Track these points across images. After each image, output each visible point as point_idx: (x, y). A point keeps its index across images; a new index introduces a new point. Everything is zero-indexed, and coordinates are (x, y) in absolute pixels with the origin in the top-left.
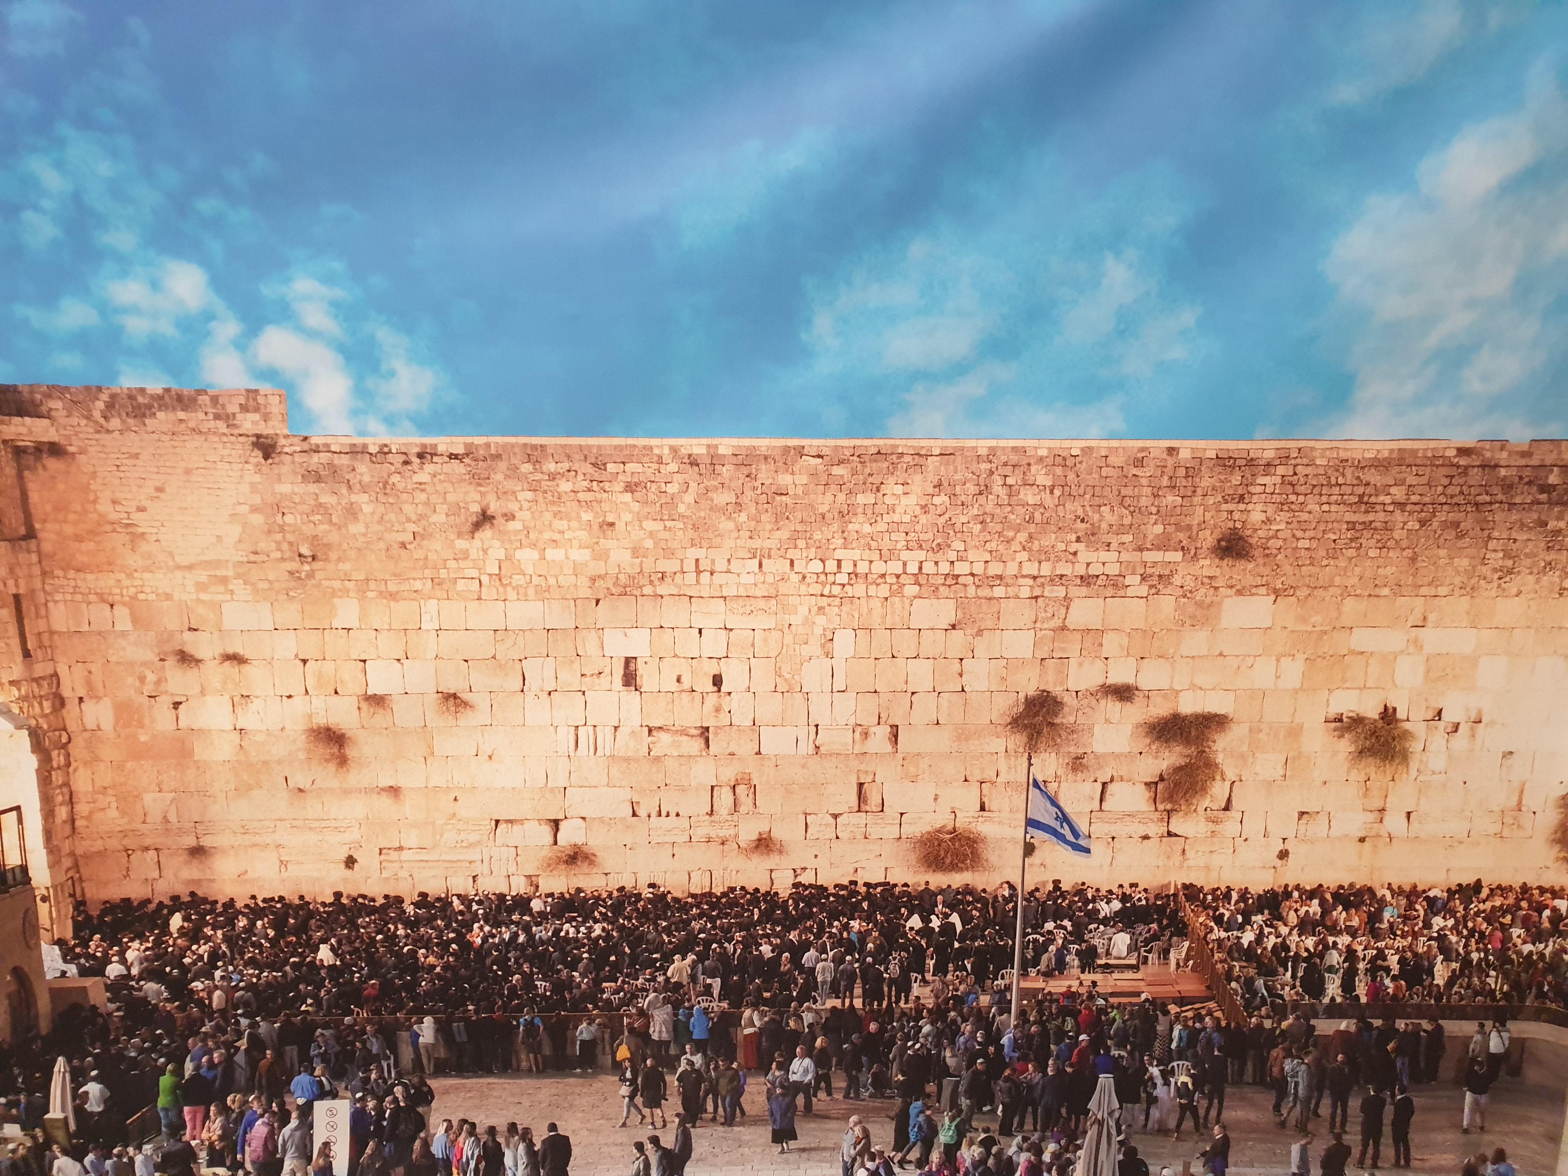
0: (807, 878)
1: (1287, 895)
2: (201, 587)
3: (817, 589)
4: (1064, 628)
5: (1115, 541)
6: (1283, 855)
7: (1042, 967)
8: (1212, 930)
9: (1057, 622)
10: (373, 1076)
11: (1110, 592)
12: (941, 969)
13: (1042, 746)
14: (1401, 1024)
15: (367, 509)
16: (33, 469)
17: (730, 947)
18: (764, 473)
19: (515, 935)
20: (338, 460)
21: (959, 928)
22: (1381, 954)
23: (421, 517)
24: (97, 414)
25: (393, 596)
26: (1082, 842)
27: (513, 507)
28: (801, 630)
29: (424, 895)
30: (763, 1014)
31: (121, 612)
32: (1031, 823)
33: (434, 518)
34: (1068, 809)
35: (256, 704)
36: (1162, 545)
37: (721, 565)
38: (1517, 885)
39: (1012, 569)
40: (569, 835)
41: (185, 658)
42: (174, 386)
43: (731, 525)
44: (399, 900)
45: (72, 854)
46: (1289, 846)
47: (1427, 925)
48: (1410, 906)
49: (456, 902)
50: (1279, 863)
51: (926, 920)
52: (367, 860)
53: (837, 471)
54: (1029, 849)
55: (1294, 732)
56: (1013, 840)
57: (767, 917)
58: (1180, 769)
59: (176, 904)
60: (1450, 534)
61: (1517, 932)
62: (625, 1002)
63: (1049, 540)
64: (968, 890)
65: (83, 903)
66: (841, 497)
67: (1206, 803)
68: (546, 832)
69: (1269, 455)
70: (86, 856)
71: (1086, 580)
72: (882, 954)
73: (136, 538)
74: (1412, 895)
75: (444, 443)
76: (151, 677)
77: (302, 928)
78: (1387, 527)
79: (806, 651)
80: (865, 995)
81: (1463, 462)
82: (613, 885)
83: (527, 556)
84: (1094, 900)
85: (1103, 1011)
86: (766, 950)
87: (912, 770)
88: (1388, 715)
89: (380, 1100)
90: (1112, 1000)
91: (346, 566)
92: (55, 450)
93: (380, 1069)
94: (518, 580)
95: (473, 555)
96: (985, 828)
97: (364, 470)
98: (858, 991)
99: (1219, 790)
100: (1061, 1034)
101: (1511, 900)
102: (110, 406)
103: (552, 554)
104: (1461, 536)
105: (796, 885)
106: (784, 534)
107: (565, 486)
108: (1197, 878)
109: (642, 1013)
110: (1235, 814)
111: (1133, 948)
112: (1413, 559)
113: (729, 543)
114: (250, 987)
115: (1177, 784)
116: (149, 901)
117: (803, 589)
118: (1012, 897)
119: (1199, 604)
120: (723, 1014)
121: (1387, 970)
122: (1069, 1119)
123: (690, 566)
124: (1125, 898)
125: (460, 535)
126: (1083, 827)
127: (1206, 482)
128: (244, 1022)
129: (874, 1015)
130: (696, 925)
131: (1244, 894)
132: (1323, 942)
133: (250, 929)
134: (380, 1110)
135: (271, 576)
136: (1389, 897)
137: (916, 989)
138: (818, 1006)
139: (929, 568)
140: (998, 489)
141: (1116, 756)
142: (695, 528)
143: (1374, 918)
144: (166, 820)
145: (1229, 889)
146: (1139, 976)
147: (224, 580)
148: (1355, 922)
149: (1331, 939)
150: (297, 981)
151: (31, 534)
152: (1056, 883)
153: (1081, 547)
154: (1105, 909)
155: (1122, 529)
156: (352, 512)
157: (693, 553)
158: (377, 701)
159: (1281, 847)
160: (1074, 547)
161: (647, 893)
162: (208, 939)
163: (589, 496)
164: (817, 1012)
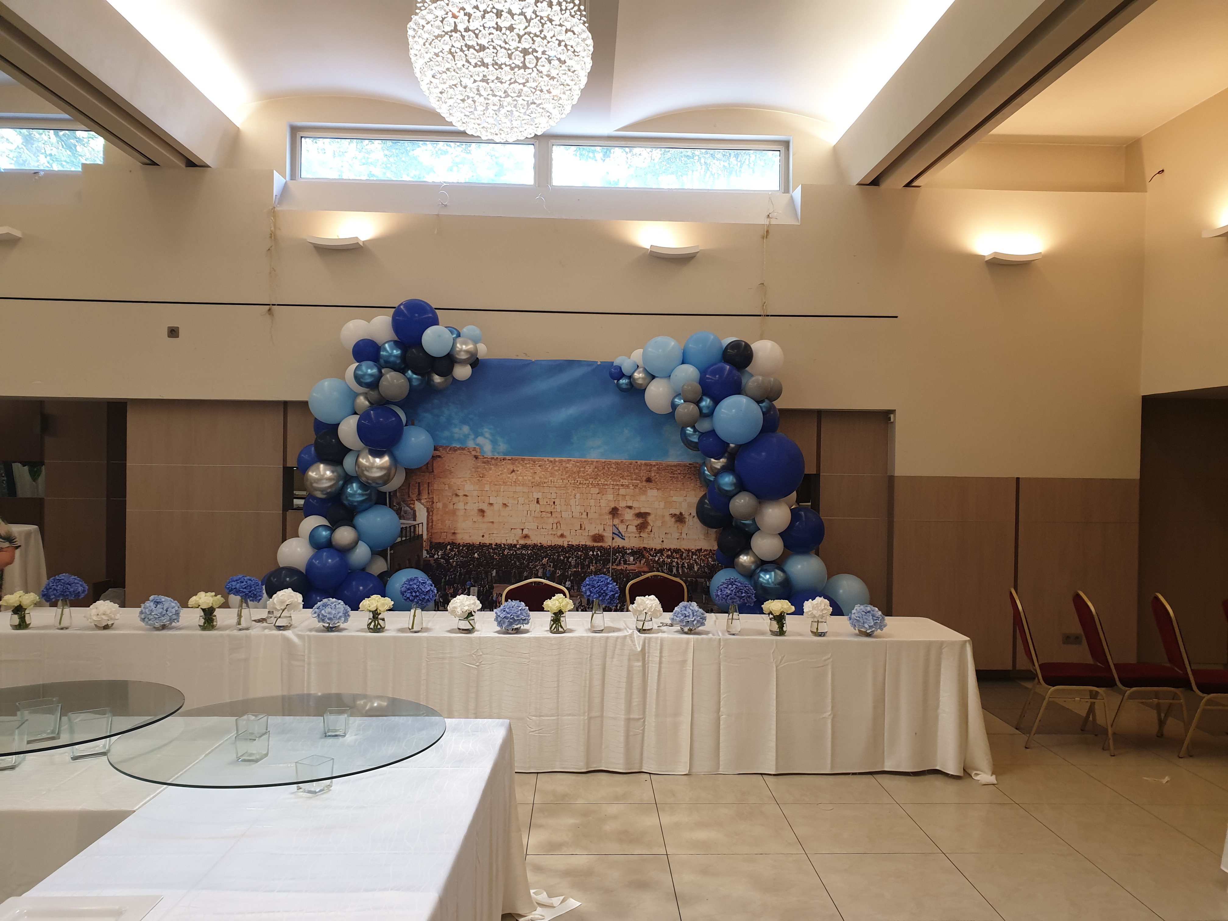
0: (570, 543)
1: (664, 550)
2: (462, 482)
3: (573, 486)
4: (618, 494)
5: (627, 478)
6: (663, 541)
7: (616, 563)
8: (649, 557)
9: (617, 493)
10: (483, 583)
11: (626, 488)
12: (596, 563)
13: (615, 518)
14: (689, 579)
15: (493, 468)
16: (435, 460)
17: (555, 557)
18: (564, 464)
19: (513, 553)
20: (489, 460)
21: (600, 554)
22: (683, 563)
23: (502, 470)
24: (448, 451)
25: (496, 485)
26: (623, 538)
27: (518, 469)
28: (570, 493)
29: (496, 543)
30: (561, 572)
31: (447, 486)
32: (613, 533)
33: (505, 471)
34: (621, 531)
35: (468, 504)
36: (636, 480)
37: (556, 481)
38: (709, 549)
39: (609, 483)
40: (525, 532)
41: (457, 495)
42: (462, 446)
43: (557, 473)
44: (492, 544)
45: (431, 532)
46: (663, 540)
47: (692, 557)
48: (688, 553)
49: (502, 545)
50: (662, 543)
51: (593, 553)
52: (486, 536)
53: (577, 464)
54: (613, 539)
55: (663, 516)
56: (610, 536)
57: (562, 551)
58: (641, 523)
59: (449, 544)
60: (690, 479)
61: (710, 559)
62: (533, 568)
63: (615, 478)
64: (601, 546)
65: (432, 542)
66: (578, 469)
67: (647, 530)
68: (521, 531)
69: (654, 464)
70: (434, 533)
71: (622, 485)
72: (584, 560)
73: (451, 472)
74: (689, 551)
75: (507, 457)
76: (450, 498)
77: (472, 550)
78: (677, 478)
79: (571, 497)
80: (581, 568)
81: (690, 466)
82: (533, 543)
83: (520, 478)
84: (626, 550)
85: (628, 573)
86: (562, 557)
87: (591, 522)
88: (681, 514)
89: (484, 588)
90: (630, 571)
91: (488, 479)
92: (439, 457)
93: (484, 581)
94: (518, 482)
95: (511, 478)
96: (605, 534)
97: (493, 461)
98: (580, 567)
99: (650, 528)
100: (620, 578)
101: (708, 553)
102: (450, 449)
103: (525, 478)
104: (692, 480)
105: (568, 544)
106: (567, 475)
107: (528, 466)
108: (646, 546)
109: (537, 570)
110: (653, 533)
111: (634, 560)
112: (683, 484)
113: (557, 477)
114: (461, 561)
115: (641, 526)
116: (444, 543)
117: (571, 486)
118: (610, 548)
119: (643, 491)
120: (553, 571)
121: (685, 567)
122: (622, 598)
123: (550, 481)
124: (632, 549)
125: (509, 474)
126: (623, 534)
127: (643, 468)
128: (459, 569)
129: (583, 572)
130: (548, 552)
131: (655, 549)
132: (672, 560)
133: (462, 549)
134: (483, 590)
135: (475, 480)
136: (684, 551)
137: (591, 567)
138: (572, 570)
139: (594, 482)
140: (606, 468)
141: (629, 520)
142: (551, 473)
143: (682, 555)
144: (449, 526)
145: (652, 548)
146: (635, 566)
147: (466, 480)
148: (678, 556)
149: (673, 560)
150: (470, 561)
151: (433, 471)
152: (619, 546)
153: (621, 479)
154: (628, 552)
155: (628, 476)
156: (490, 469)
157: (551, 478)
158: (491, 504)
159: (662, 540)
160: (620, 479)
161: (539, 545)
162: (454, 551)
163: (532, 467)
164: (572, 571)
